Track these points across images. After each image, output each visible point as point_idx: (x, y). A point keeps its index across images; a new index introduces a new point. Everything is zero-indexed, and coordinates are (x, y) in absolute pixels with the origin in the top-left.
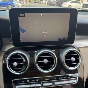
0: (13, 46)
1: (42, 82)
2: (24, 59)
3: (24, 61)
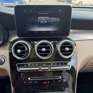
0: (18, 37)
1: (40, 66)
2: (26, 47)
3: (26, 49)
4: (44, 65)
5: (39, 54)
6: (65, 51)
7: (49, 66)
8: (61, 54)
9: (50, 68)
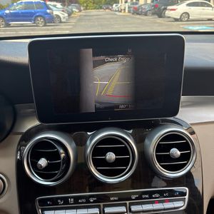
0: (37, 123)
1: (102, 204)
2: (62, 151)
3: (63, 155)
4: (112, 199)
5: (98, 170)
6: (169, 158)
7: (128, 202)
8: (158, 165)
9: (130, 209)
